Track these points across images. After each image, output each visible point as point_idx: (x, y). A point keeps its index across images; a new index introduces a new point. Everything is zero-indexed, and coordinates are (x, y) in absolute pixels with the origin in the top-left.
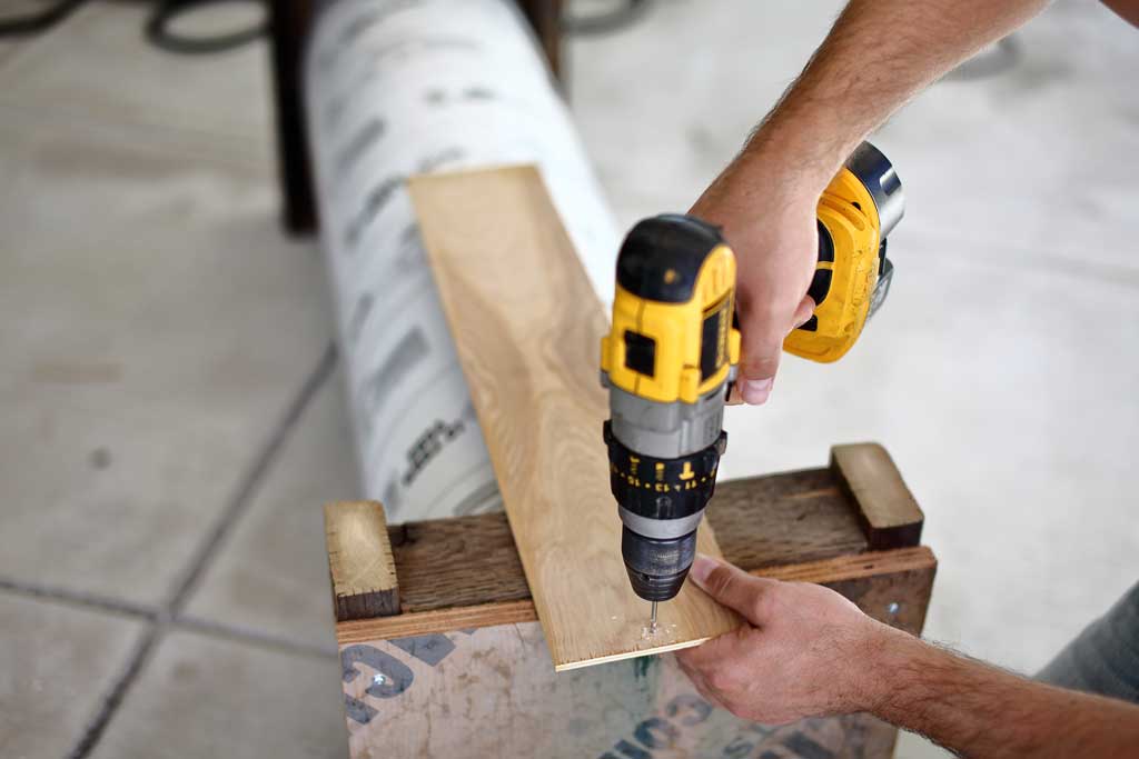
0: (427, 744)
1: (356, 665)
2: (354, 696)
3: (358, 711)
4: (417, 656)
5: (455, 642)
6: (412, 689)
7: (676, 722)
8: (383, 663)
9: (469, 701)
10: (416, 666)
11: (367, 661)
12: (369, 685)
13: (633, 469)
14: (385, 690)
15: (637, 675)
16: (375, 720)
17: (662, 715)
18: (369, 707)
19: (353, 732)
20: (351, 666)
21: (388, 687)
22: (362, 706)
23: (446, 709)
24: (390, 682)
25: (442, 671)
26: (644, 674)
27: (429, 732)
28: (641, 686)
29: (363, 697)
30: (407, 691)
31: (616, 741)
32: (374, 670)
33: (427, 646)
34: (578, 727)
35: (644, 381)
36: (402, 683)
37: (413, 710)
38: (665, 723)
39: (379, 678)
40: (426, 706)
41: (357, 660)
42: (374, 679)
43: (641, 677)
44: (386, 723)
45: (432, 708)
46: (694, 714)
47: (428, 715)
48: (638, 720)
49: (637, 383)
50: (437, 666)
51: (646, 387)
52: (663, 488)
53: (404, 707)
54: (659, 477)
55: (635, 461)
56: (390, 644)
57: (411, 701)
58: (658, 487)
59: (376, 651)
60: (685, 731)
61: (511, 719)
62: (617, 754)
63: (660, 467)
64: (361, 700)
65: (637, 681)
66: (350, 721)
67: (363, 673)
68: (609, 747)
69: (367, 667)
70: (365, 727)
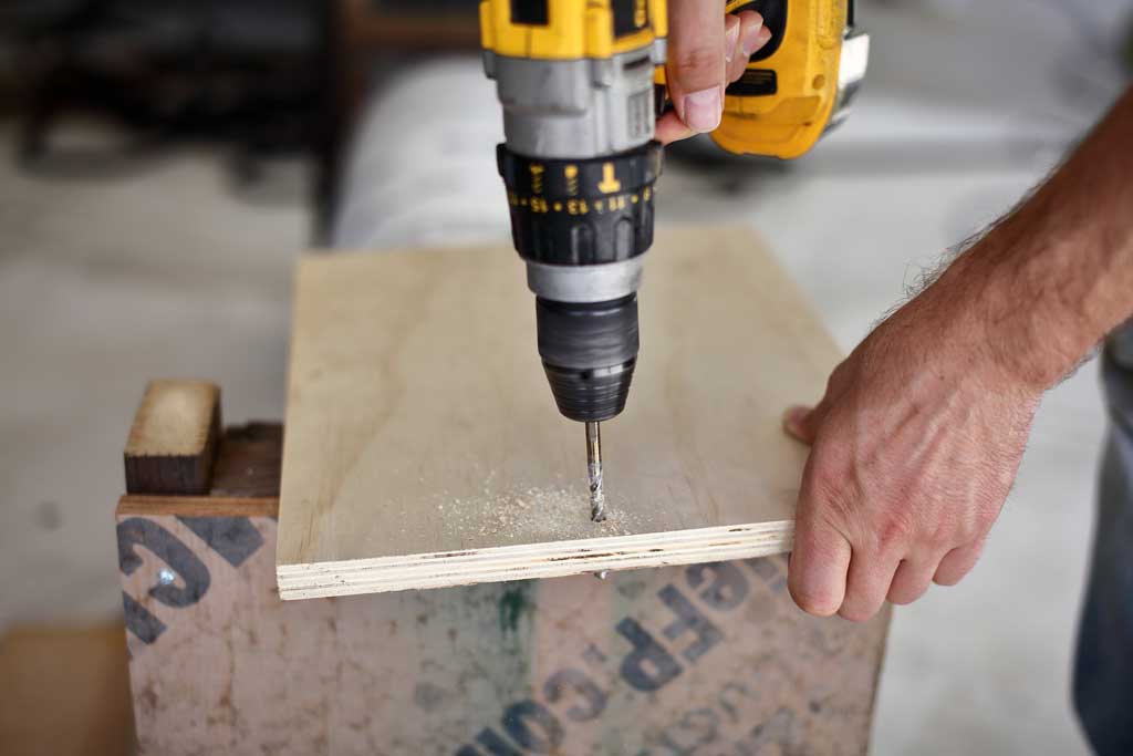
0: (229, 688)
1: (138, 549)
2: (134, 597)
3: (139, 621)
4: (216, 548)
5: (264, 535)
6: (209, 598)
7: (558, 710)
8: (174, 554)
9: (283, 630)
10: (214, 562)
11: (150, 544)
12: (154, 584)
13: (537, 186)
14: (174, 595)
15: (504, 628)
16: (162, 639)
17: (539, 697)
18: (155, 619)
19: (133, 653)
20: (130, 549)
21: (178, 590)
22: (146, 615)
23: (253, 638)
24: (181, 584)
25: (247, 577)
26: (514, 627)
27: (232, 670)
28: (509, 645)
29: (146, 600)
30: (203, 600)
31: (476, 730)
32: (161, 561)
33: (228, 535)
34: (427, 697)
35: (538, 33)
36: (195, 587)
37: (211, 633)
38: (543, 710)
39: (168, 576)
40: (227, 628)
41: (139, 542)
42: (159, 575)
43: (509, 632)
44: (176, 646)
45: (236, 634)
46: (583, 703)
47: (230, 644)
48: (507, 700)
49: (528, 39)
50: (241, 568)
51: (539, 41)
52: (578, 208)
53: (199, 626)
54: (572, 189)
55: (536, 170)
56: (180, 523)
57: (208, 617)
58: (572, 207)
59: (162, 531)
60: (571, 727)
61: (339, 669)
62: (481, 749)
63: (571, 172)
64: (143, 604)
65: (504, 638)
66: (130, 636)
67: (145, 565)
68: (470, 736)
69: (152, 555)
70: (149, 648)
